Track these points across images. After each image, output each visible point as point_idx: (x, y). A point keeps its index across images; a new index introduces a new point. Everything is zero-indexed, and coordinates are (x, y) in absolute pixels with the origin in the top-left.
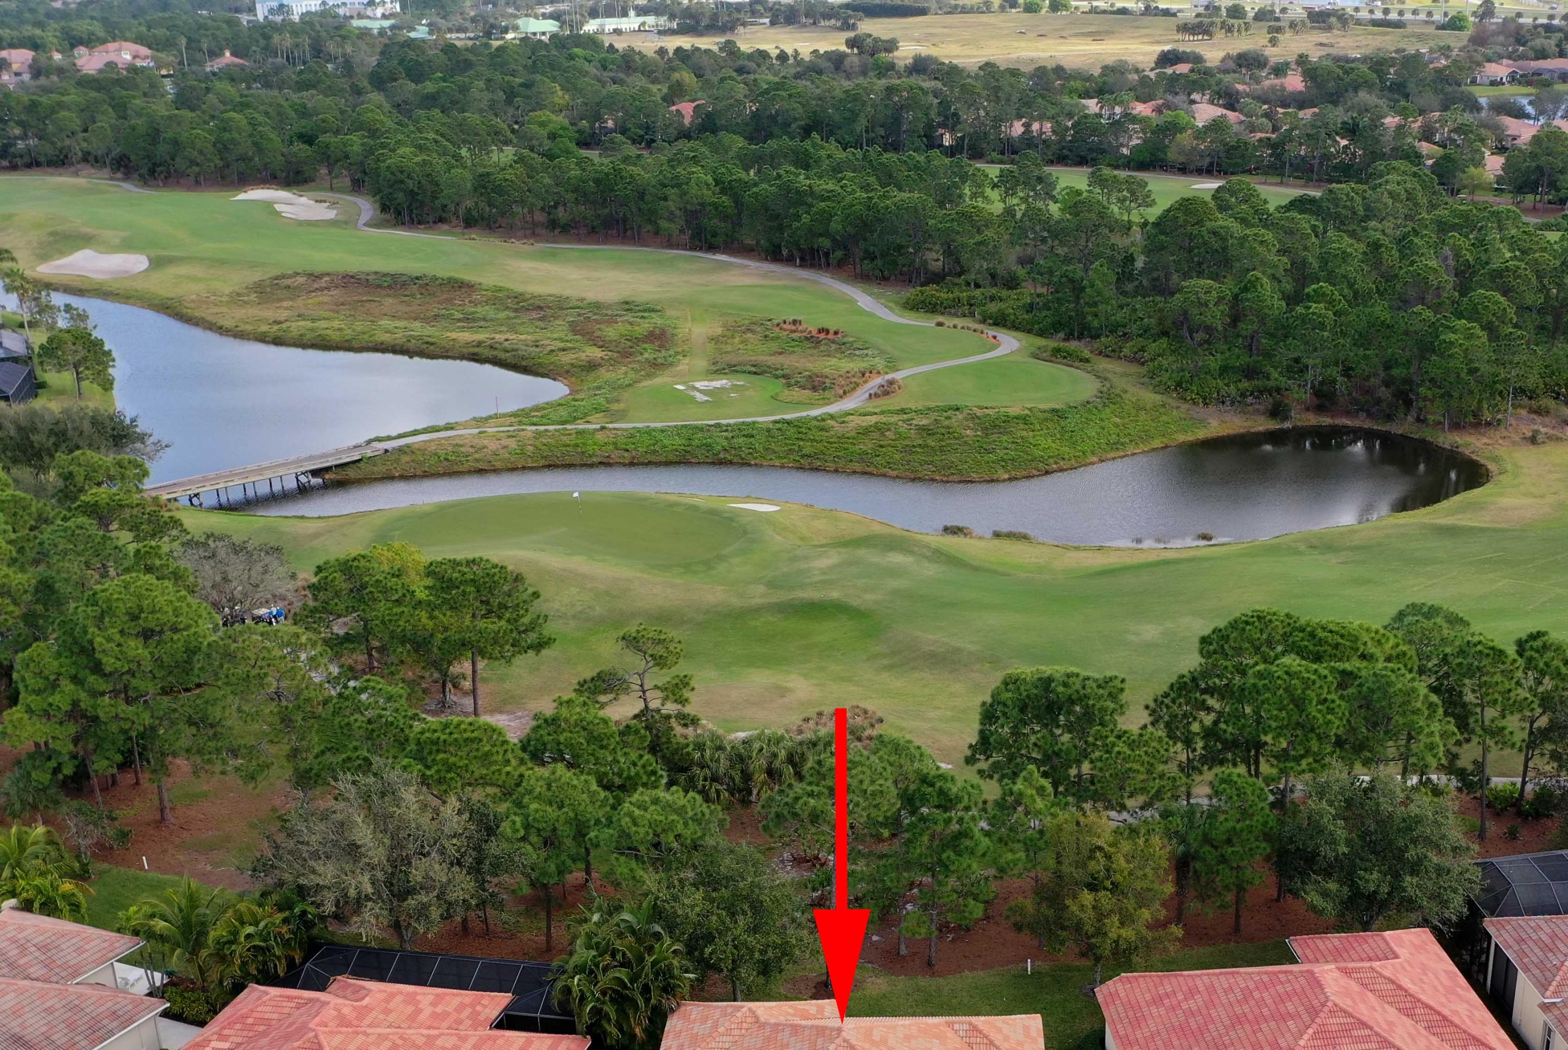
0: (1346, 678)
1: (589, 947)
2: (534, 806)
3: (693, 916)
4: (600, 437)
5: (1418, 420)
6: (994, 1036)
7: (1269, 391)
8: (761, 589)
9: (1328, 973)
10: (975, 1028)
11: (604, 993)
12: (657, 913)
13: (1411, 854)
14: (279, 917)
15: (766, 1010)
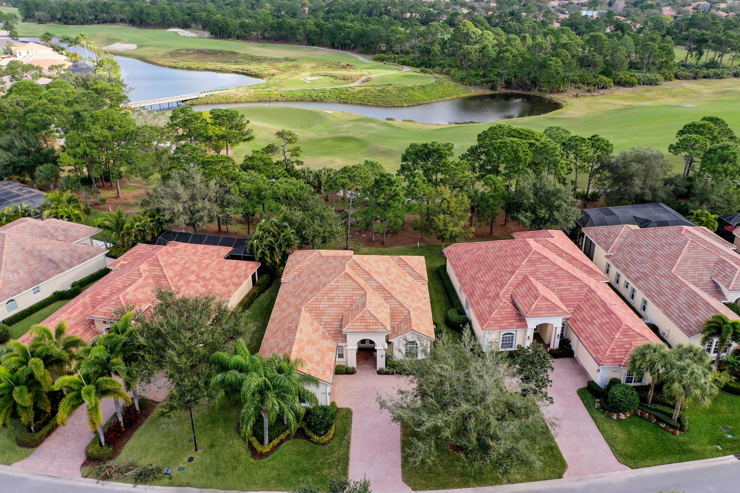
0: (531, 144)
1: (260, 230)
2: (243, 184)
3: (299, 220)
4: (276, 92)
5: (539, 90)
6: (407, 262)
7: (490, 81)
8: (327, 133)
9: (531, 241)
10: (401, 259)
11: (265, 246)
12: (285, 219)
13: (557, 203)
14: (149, 220)
15: (324, 252)
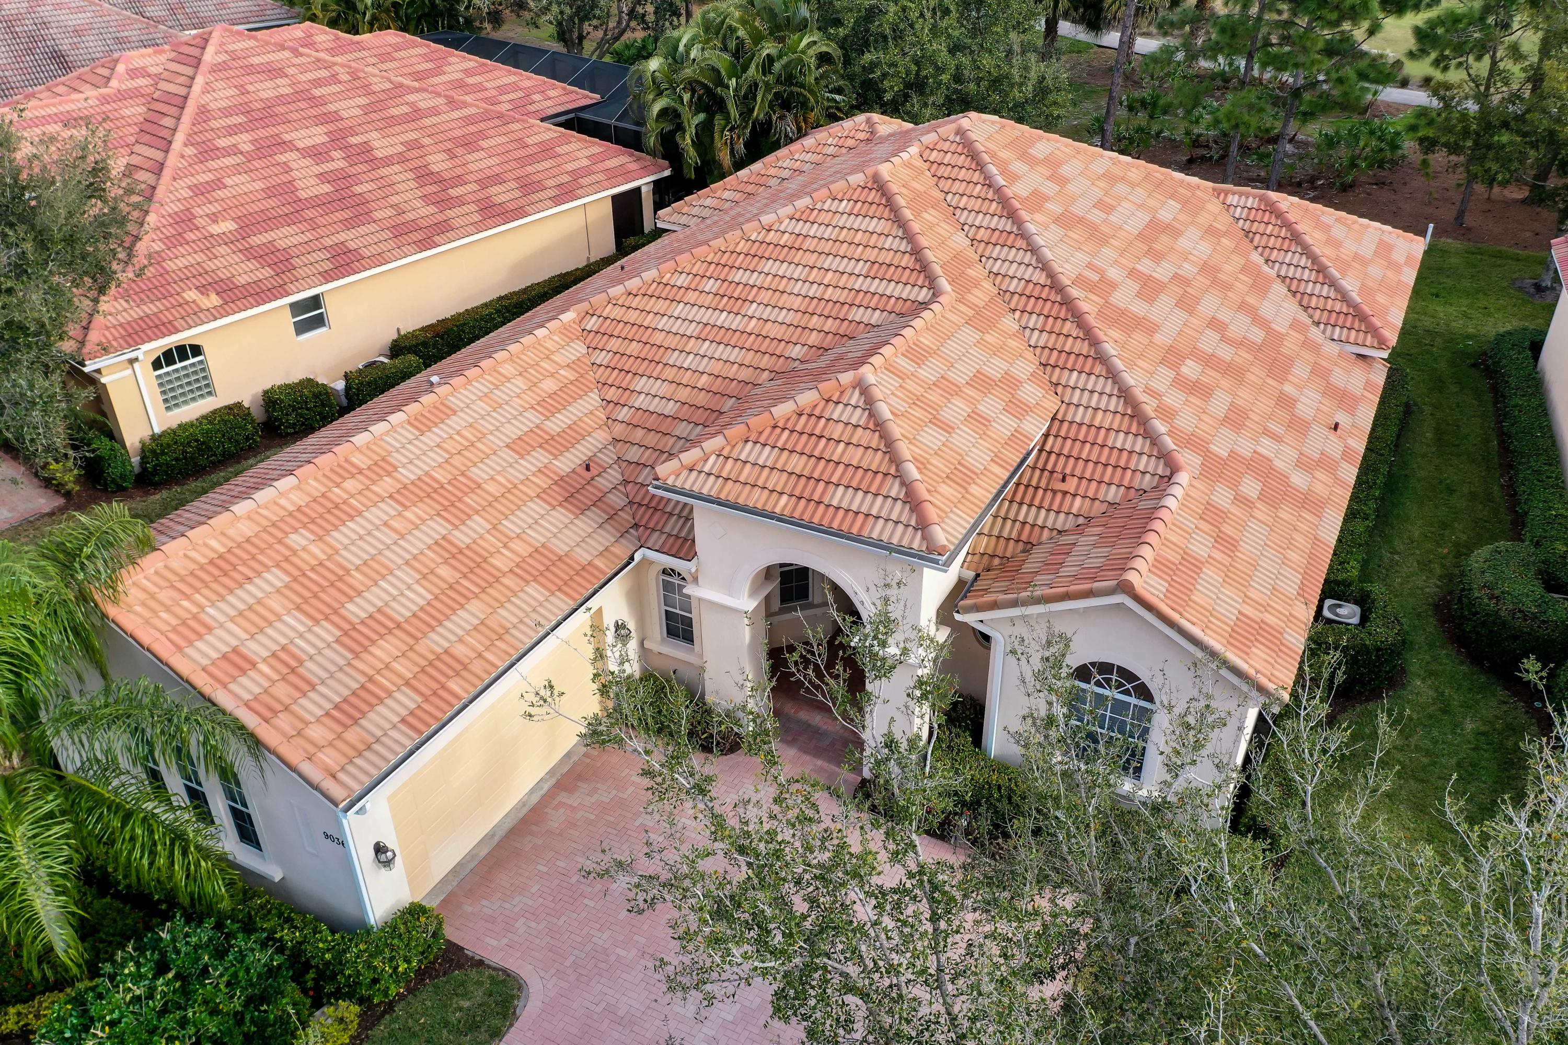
6: (1306, 230)
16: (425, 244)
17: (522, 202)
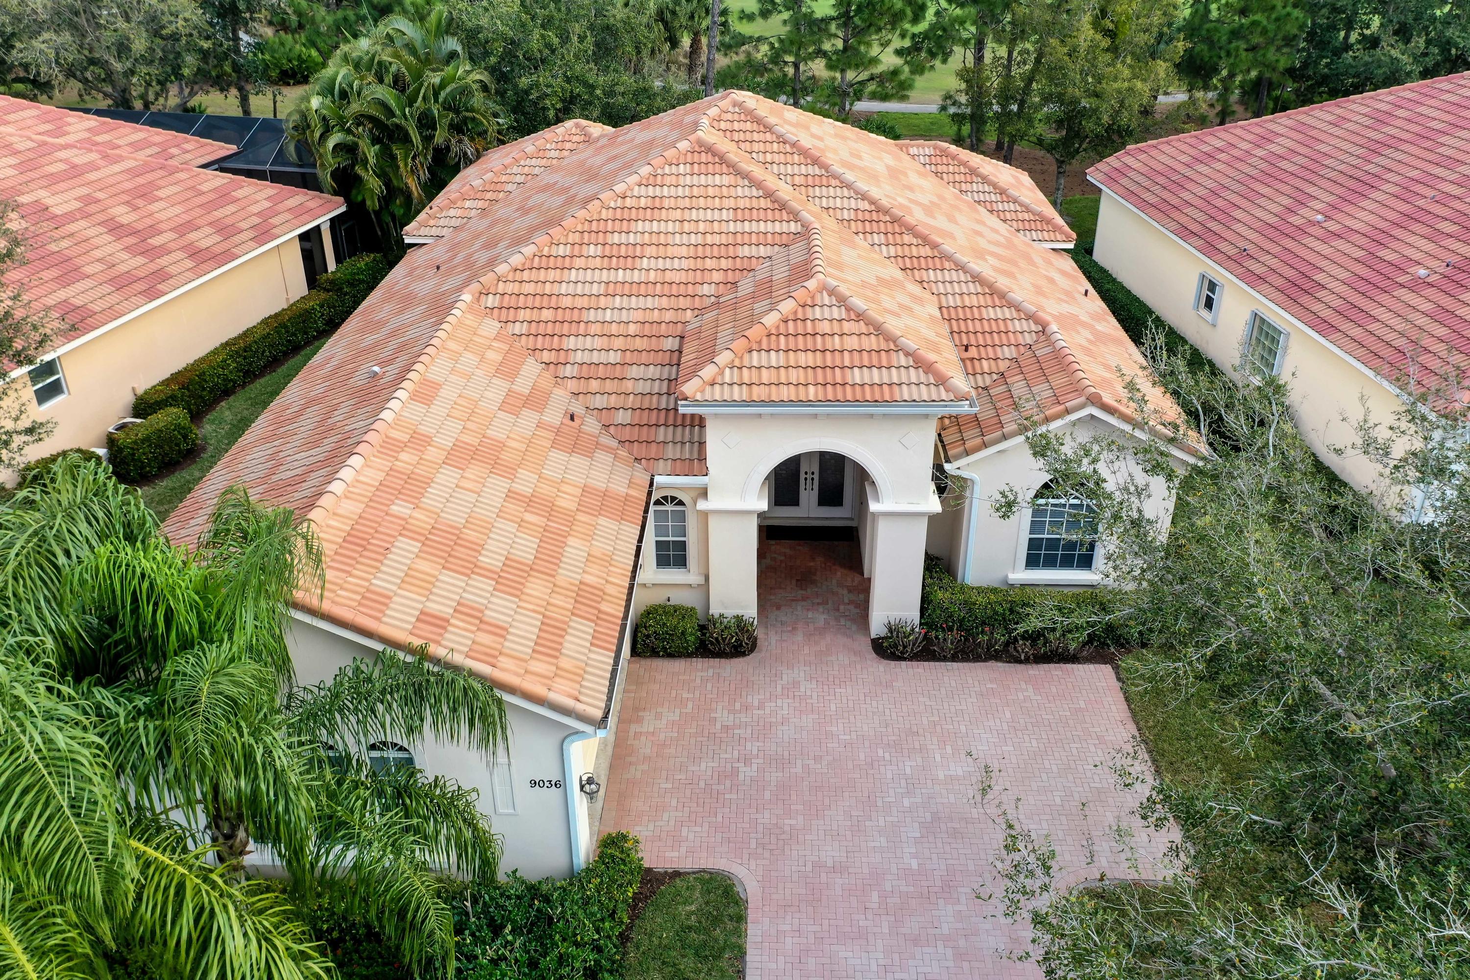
11: (359, 122)
12: (450, 26)
16: (152, 294)
17: (226, 245)
